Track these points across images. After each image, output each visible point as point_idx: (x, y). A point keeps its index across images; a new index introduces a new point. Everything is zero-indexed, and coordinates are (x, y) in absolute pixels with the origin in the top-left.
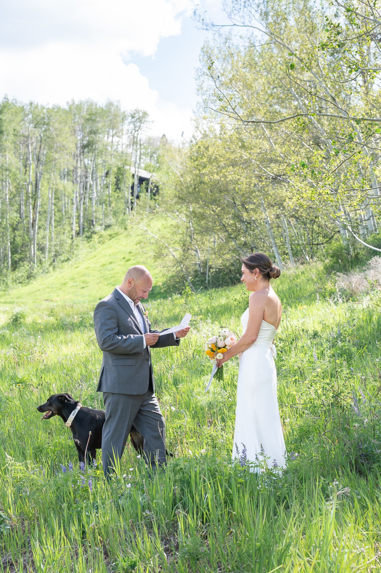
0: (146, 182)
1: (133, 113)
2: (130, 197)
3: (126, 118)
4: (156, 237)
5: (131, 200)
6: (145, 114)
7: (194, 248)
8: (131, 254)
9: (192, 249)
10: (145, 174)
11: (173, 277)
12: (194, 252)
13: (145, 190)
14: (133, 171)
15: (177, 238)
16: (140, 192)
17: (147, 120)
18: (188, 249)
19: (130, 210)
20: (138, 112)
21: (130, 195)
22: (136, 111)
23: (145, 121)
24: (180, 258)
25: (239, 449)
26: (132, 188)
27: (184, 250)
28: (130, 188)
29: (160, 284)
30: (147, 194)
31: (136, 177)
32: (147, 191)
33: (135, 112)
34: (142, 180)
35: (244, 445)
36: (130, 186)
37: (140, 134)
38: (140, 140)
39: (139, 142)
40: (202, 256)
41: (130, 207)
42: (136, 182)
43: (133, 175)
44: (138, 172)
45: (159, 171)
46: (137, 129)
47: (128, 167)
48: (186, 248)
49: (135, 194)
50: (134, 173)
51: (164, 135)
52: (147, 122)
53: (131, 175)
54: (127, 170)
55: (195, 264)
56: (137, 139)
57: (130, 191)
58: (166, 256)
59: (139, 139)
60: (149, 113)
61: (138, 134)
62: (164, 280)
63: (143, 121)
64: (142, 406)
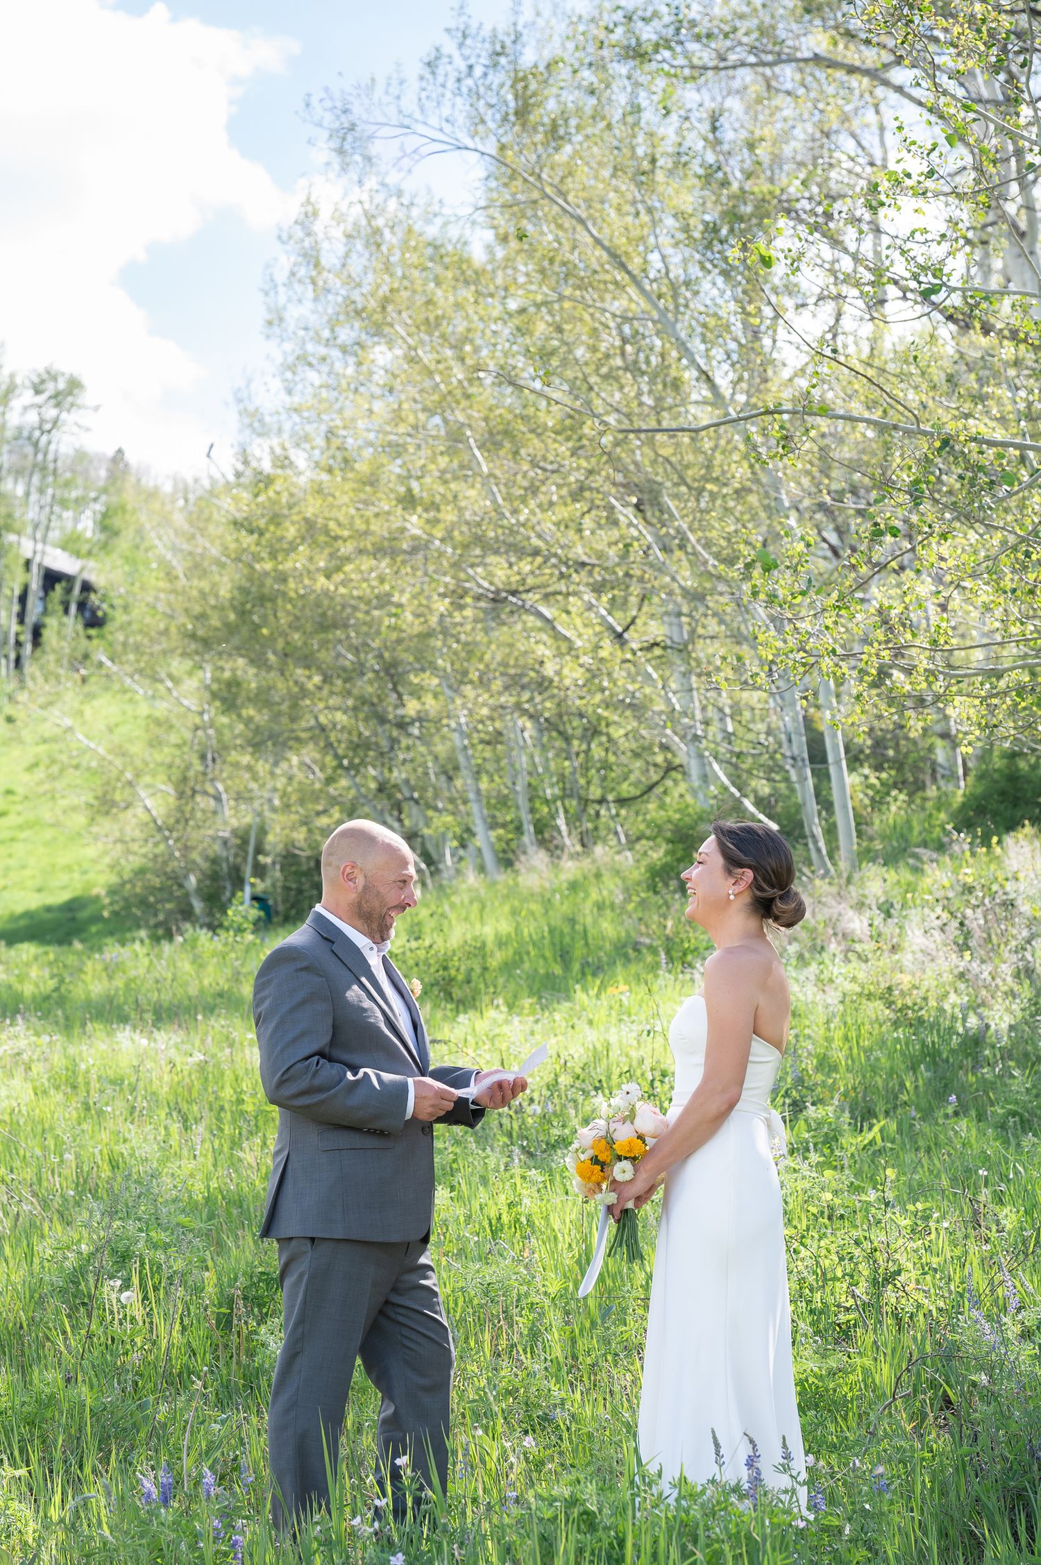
0: (64, 584)
1: (36, 380)
2: (15, 627)
3: (17, 392)
4: (101, 751)
5: (17, 634)
6: (74, 385)
7: (211, 790)
8: (10, 798)
9: (205, 793)
10: (62, 562)
11: (141, 872)
12: (212, 802)
13: (60, 609)
14: (27, 548)
15: (164, 754)
16: (45, 612)
17: (79, 401)
18: (194, 792)
19: (12, 665)
20: (54, 379)
21: (14, 620)
22: (48, 372)
23: (72, 405)
24: (168, 816)
25: (722, 1452)
26: (23, 599)
27: (181, 795)
28: (16, 600)
29: (99, 890)
30: (65, 619)
31: (35, 569)
32: (66, 611)
33: (45, 376)
34: (51, 578)
35: (751, 1441)
36: (17, 592)
37: (54, 440)
38: (55, 461)
39: (51, 466)
40: (234, 818)
41: (13, 656)
42: (35, 585)
43: (28, 564)
44: (43, 553)
45: (108, 553)
46: (47, 427)
47: (12, 538)
48: (186, 789)
49: (31, 619)
50: (29, 555)
51: (120, 451)
52: (79, 407)
53: (22, 561)
54: (11, 544)
55: (214, 839)
56: (45, 454)
57: (16, 608)
58: (127, 808)
59: (50, 457)
60: (85, 381)
61: (49, 442)
62: (114, 879)
63: (66, 404)
64: (395, 1290)
